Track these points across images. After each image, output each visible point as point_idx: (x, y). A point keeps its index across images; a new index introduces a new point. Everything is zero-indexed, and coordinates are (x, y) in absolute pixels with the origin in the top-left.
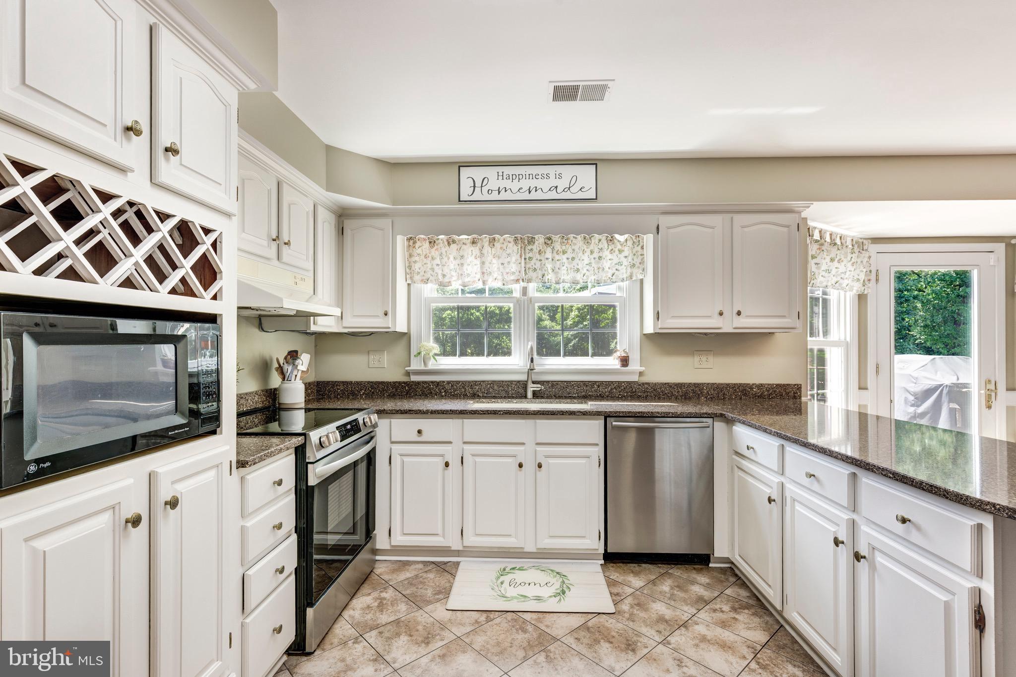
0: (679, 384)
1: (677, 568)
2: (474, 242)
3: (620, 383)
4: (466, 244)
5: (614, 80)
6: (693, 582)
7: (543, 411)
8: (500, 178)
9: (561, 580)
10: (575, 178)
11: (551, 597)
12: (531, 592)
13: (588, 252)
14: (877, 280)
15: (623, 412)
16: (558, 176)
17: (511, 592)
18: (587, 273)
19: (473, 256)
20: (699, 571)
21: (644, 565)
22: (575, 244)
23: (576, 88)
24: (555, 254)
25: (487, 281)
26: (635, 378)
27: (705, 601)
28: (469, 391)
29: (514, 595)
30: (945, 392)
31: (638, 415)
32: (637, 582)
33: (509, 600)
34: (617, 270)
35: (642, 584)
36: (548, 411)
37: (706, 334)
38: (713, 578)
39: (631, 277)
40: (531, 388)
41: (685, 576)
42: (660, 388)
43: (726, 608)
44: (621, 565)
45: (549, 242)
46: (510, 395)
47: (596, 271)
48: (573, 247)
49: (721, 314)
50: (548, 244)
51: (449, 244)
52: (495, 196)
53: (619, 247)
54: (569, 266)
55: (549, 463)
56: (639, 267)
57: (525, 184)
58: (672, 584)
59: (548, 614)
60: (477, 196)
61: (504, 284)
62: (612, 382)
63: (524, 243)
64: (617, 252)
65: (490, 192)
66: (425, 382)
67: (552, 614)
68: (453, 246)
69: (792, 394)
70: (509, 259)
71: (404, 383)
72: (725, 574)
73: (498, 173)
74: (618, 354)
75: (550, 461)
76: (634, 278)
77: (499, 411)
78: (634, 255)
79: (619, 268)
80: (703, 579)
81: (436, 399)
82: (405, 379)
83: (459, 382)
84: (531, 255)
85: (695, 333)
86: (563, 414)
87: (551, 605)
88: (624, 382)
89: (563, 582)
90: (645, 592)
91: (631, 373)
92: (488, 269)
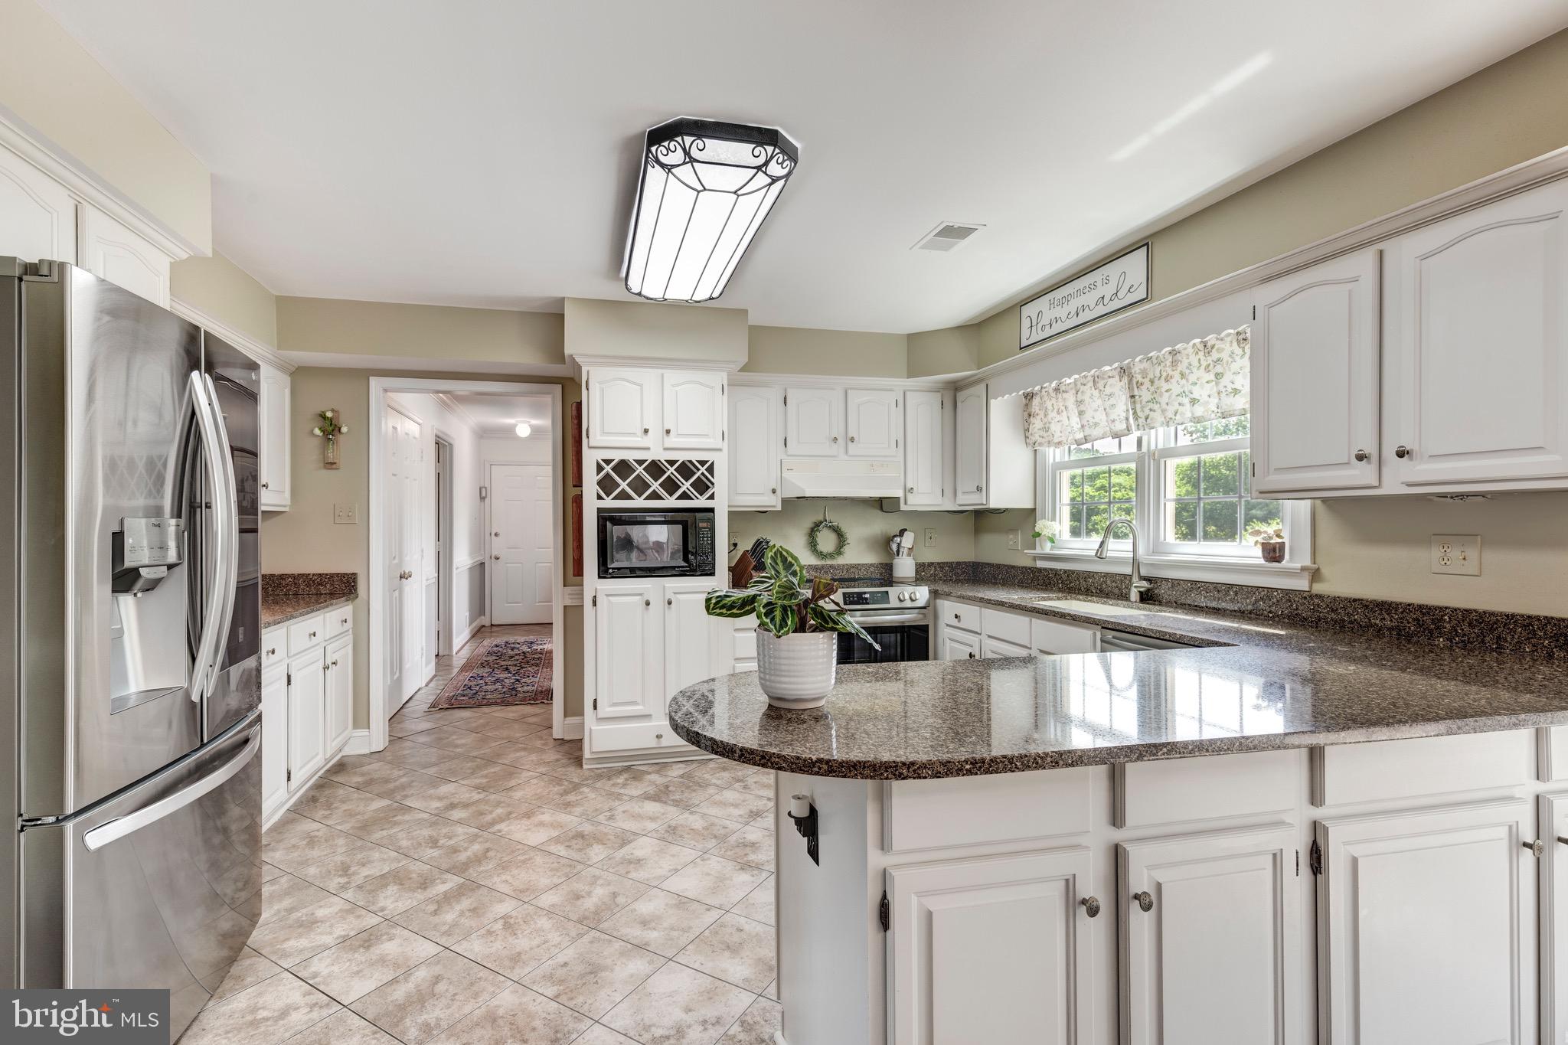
26: (1302, 584)
42: (1345, 608)
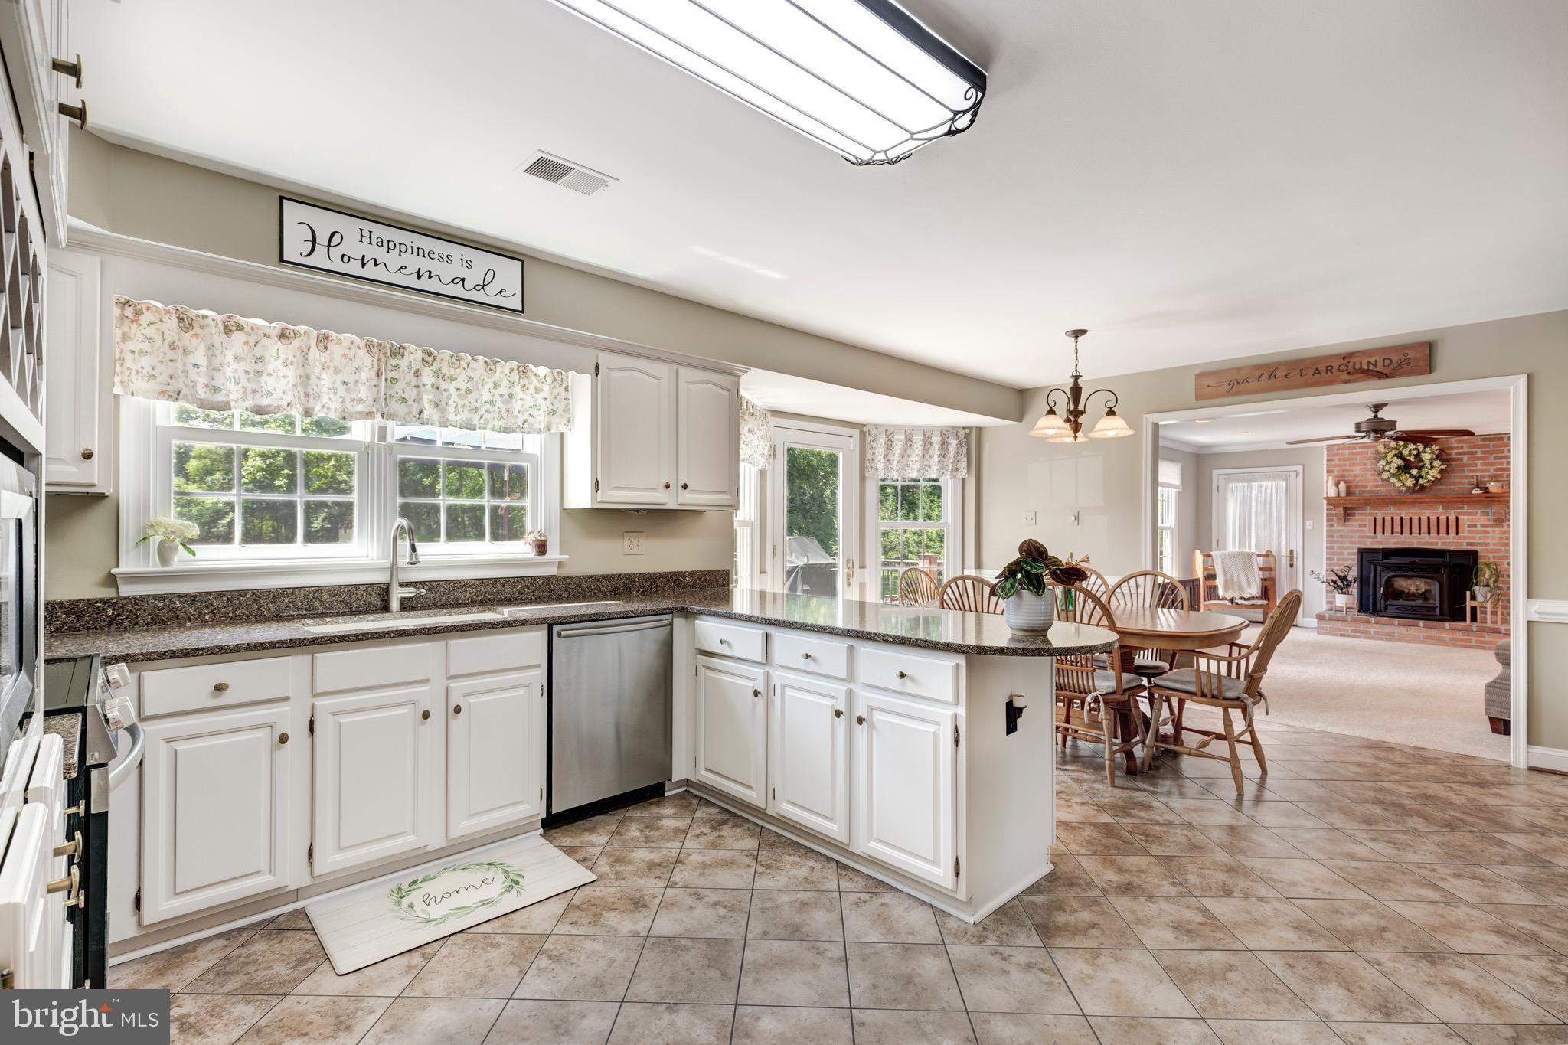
0: (608, 575)
1: (633, 809)
2: (283, 336)
3: (533, 579)
4: (269, 337)
5: (618, 180)
6: (660, 818)
7: (463, 625)
8: (366, 240)
9: (501, 870)
10: (491, 273)
11: (502, 894)
12: (469, 899)
13: (490, 384)
14: (774, 455)
15: (575, 616)
16: (465, 264)
17: (435, 911)
18: (486, 415)
19: (280, 361)
20: (658, 804)
21: (593, 818)
22: (474, 370)
23: (567, 170)
24: (440, 380)
25: (313, 409)
27: (683, 831)
28: (268, 607)
29: (447, 912)
30: (800, 573)
31: (594, 618)
32: (599, 838)
33: (444, 921)
34: (530, 415)
35: (607, 839)
36: (470, 625)
37: (637, 510)
38: (676, 806)
39: (548, 428)
40: (397, 595)
41: (646, 814)
43: (707, 830)
44: (565, 827)
45: (430, 359)
46: (354, 609)
47: (504, 415)
48: (470, 373)
49: (667, 486)
50: (427, 362)
51: (227, 330)
52: (354, 268)
53: (536, 383)
54: (460, 402)
55: (470, 703)
56: (562, 416)
57: (413, 262)
58: (638, 827)
59: (513, 915)
60: (319, 259)
61: (344, 418)
62: (523, 578)
63: (385, 353)
64: (532, 390)
65: (346, 259)
66: (162, 597)
67: (518, 912)
68: (238, 337)
69: (721, 581)
70: (355, 377)
71: (102, 601)
72: (685, 799)
73: (361, 230)
74: (532, 537)
75: (471, 701)
76: (553, 430)
77: (388, 633)
78: (555, 397)
79: (536, 413)
80: (667, 810)
81: (190, 628)
82: (107, 593)
83: (246, 592)
84: (394, 374)
85: (626, 509)
86: (492, 627)
87: (511, 902)
88: (539, 577)
89: (507, 872)
90: (616, 845)
91: (549, 564)
92: (315, 389)
